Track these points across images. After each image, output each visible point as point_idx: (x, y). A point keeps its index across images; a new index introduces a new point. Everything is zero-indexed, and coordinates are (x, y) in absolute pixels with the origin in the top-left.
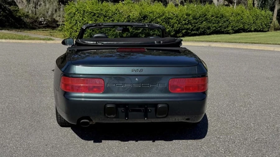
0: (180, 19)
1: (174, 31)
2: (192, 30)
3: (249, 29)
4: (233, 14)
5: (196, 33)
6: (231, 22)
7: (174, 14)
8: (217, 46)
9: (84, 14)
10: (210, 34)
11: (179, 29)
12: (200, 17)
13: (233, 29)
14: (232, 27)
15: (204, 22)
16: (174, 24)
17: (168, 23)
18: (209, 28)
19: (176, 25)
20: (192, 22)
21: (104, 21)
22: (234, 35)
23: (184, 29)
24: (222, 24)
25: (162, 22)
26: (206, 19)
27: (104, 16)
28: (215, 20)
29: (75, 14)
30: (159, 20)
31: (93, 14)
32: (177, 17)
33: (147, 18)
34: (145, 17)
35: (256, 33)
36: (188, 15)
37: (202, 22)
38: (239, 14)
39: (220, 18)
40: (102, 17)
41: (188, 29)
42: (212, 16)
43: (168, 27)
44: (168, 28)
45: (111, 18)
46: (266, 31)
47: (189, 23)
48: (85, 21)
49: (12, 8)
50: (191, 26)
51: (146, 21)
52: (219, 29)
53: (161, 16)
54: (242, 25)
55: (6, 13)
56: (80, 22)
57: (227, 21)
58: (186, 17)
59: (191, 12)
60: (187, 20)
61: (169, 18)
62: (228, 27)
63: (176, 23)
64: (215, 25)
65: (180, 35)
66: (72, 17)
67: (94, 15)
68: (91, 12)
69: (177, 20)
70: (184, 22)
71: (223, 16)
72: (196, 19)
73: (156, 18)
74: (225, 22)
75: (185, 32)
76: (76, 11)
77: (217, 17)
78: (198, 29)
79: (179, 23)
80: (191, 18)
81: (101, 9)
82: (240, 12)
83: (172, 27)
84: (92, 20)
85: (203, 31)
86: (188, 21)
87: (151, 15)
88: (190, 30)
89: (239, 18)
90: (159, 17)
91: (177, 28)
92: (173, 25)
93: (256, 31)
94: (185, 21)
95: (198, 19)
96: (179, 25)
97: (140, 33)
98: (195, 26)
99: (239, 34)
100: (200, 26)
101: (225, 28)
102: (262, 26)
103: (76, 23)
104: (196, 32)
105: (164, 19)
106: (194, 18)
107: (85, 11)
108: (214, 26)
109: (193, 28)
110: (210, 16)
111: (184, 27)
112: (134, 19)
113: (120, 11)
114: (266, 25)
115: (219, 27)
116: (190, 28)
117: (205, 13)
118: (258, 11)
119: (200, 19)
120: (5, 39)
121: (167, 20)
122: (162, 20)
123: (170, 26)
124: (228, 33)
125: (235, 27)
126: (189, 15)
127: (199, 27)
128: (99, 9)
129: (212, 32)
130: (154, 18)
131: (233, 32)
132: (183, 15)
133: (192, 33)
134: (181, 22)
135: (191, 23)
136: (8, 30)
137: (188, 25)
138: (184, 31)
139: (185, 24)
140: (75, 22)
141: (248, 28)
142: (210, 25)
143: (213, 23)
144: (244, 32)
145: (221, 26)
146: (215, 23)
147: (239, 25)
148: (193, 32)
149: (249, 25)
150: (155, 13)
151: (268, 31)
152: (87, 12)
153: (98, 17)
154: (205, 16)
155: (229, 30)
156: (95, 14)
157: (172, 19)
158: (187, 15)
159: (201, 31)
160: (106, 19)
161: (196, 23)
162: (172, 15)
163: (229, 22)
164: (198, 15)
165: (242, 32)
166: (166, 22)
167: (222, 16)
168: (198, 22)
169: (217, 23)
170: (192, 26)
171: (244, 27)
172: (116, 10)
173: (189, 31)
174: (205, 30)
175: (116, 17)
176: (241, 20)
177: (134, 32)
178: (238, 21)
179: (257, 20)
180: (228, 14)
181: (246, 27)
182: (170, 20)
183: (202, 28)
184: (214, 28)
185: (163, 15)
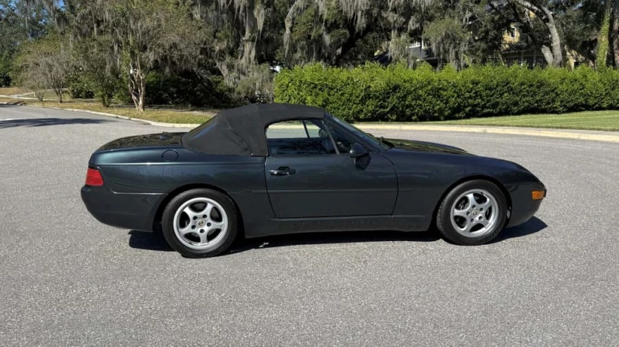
0: (460, 90)
1: (449, 109)
2: (484, 107)
3: (597, 105)
4: (566, 80)
5: (493, 112)
6: (559, 93)
7: (450, 83)
9: (300, 86)
10: (519, 113)
11: (459, 106)
12: (497, 86)
13: (565, 106)
14: (562, 102)
15: (506, 95)
16: (449, 97)
17: (439, 96)
18: (516, 104)
19: (454, 99)
20: (484, 94)
21: (329, 95)
22: (567, 115)
23: (467, 107)
24: (542, 96)
25: (428, 95)
26: (511, 90)
27: (329, 88)
28: (527, 91)
29: (287, 86)
30: (420, 92)
31: (312, 85)
32: (455, 87)
33: (400, 89)
34: (396, 88)
35: (612, 112)
36: (475, 83)
37: (502, 95)
38: (576, 80)
39: (538, 87)
40: (326, 90)
41: (474, 106)
42: (522, 84)
43: (438, 102)
44: (439, 105)
45: (340, 90)
47: (477, 96)
48: (302, 96)
49: (213, 78)
50: (480, 100)
51: (398, 95)
52: (536, 105)
53: (426, 86)
54: (583, 99)
55: (204, 86)
56: (295, 98)
57: (553, 91)
58: (471, 86)
59: (480, 79)
60: (474, 91)
61: (440, 89)
62: (553, 101)
63: (453, 97)
64: (527, 99)
65: (461, 115)
66: (284, 91)
67: (315, 87)
68: (311, 83)
69: (455, 92)
70: (467, 95)
71: (542, 85)
72: (490, 89)
73: (416, 89)
74: (547, 93)
75: (469, 111)
76: (289, 83)
77: (531, 86)
78: (495, 105)
79: (458, 96)
80: (480, 87)
81: (325, 78)
83: (446, 103)
84: (311, 95)
85: (506, 109)
86: (476, 93)
87: (407, 85)
88: (479, 107)
89: (576, 86)
90: (422, 88)
91: (455, 104)
92: (447, 100)
93: (611, 107)
94: (470, 92)
95: (495, 88)
96: (459, 100)
97: (388, 112)
98: (489, 101)
99: (578, 113)
100: (498, 100)
101: (548, 103)
103: (290, 99)
104: (491, 110)
105: (431, 90)
106: (487, 88)
107: (301, 81)
108: (527, 101)
109: (485, 104)
110: (517, 84)
111: (468, 103)
112: (376, 91)
113: (355, 81)
115: (536, 102)
116: (479, 104)
117: (507, 79)
119: (499, 89)
120: (191, 123)
121: (436, 93)
122: (426, 93)
123: (442, 101)
124: (554, 111)
125: (568, 102)
126: (477, 84)
127: (497, 103)
128: (322, 78)
129: (522, 110)
130: (413, 89)
131: (565, 110)
132: (466, 83)
133: (484, 111)
134: (463, 95)
135: (481, 95)
136: (203, 110)
137: (475, 100)
138: (467, 109)
139: (470, 97)
140: (287, 97)
141: (596, 103)
142: (518, 99)
143: (524, 96)
144: (589, 110)
145: (539, 101)
146: (527, 96)
147: (577, 99)
148: (486, 111)
149: (596, 98)
150: (414, 81)
152: (305, 83)
153: (320, 89)
154: (507, 84)
155: (556, 108)
156: (316, 85)
157: (446, 90)
158: (473, 84)
159: (500, 109)
160: (332, 92)
161: (492, 96)
162: (445, 83)
163: (556, 93)
164: (495, 82)
165: (584, 110)
166: (434, 96)
168: (493, 94)
169: (532, 96)
170: (483, 100)
171: (588, 102)
172: (348, 78)
173: (477, 109)
174: (508, 107)
175: (348, 89)
176: (581, 89)
177: (378, 111)
178: (574, 92)
179: (613, 89)
180: (552, 81)
181: (591, 102)
182: (442, 92)
183: (503, 104)
184: (526, 104)
185: (429, 83)
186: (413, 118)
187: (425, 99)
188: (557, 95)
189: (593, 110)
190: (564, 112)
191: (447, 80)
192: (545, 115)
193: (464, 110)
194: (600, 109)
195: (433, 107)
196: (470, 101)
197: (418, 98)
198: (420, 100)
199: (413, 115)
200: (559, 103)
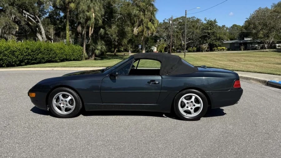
0: (22, 52)
1: (18, 61)
2: (32, 60)
4: (58, 48)
7: (17, 48)
8: (57, 69)
10: (45, 63)
11: (22, 59)
12: (36, 50)
14: (59, 57)
15: (40, 54)
17: (14, 55)
18: (43, 58)
19: (20, 56)
22: (60, 63)
23: (26, 59)
24: (52, 55)
25: (9, 54)
26: (41, 52)
28: (47, 53)
30: (6, 52)
32: (20, 50)
37: (38, 54)
38: (62, 49)
41: (28, 59)
42: (45, 50)
43: (14, 58)
44: (14, 59)
46: (80, 60)
47: (28, 55)
52: (50, 59)
54: (65, 56)
57: (55, 53)
58: (26, 50)
59: (29, 47)
62: (56, 57)
64: (47, 56)
65: (24, 64)
69: (20, 53)
72: (34, 52)
73: (4, 51)
74: (53, 54)
77: (48, 50)
78: (36, 59)
79: (22, 55)
80: (30, 51)
82: (62, 47)
83: (17, 58)
85: (40, 61)
86: (28, 53)
89: (62, 51)
90: (6, 50)
91: (21, 58)
92: (17, 56)
93: (74, 60)
94: (26, 53)
96: (22, 56)
98: (33, 57)
101: (54, 58)
102: (78, 57)
104: (34, 61)
105: (10, 51)
106: (32, 51)
108: (47, 57)
109: (32, 58)
110: (43, 49)
114: (80, 56)
116: (30, 58)
117: (39, 47)
118: (74, 46)
119: (36, 52)
121: (13, 53)
123: (15, 57)
124: (56, 62)
125: (60, 58)
126: (28, 49)
127: (37, 58)
129: (46, 61)
130: (3, 51)
131: (60, 61)
132: (24, 49)
134: (23, 54)
135: (30, 54)
138: (26, 61)
139: (26, 55)
142: (44, 56)
143: (46, 55)
144: (67, 61)
145: (51, 57)
147: (63, 56)
148: (33, 62)
151: (82, 60)
154: (40, 49)
155: (57, 60)
157: (16, 52)
158: (26, 49)
161: (34, 55)
163: (56, 54)
164: (35, 49)
165: (65, 61)
167: (51, 50)
169: (49, 55)
173: (29, 61)
174: (41, 60)
176: (64, 52)
178: (62, 53)
179: (74, 52)
180: (54, 49)
181: (68, 57)
182: (15, 52)
183: (39, 59)
184: (47, 58)
185: (9, 48)
186: (3, 65)
187: (8, 56)
188: (57, 55)
189: (69, 61)
190: (60, 62)
191: (16, 47)
192: (53, 63)
193: (24, 61)
194: (71, 60)
195: (12, 60)
196: (26, 57)
197: (5, 55)
198: (6, 56)
199: (3, 64)
200: (58, 58)
